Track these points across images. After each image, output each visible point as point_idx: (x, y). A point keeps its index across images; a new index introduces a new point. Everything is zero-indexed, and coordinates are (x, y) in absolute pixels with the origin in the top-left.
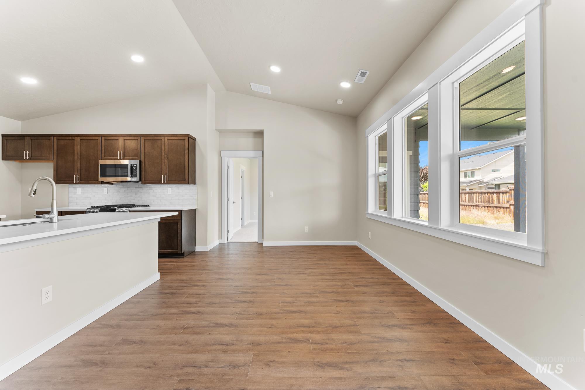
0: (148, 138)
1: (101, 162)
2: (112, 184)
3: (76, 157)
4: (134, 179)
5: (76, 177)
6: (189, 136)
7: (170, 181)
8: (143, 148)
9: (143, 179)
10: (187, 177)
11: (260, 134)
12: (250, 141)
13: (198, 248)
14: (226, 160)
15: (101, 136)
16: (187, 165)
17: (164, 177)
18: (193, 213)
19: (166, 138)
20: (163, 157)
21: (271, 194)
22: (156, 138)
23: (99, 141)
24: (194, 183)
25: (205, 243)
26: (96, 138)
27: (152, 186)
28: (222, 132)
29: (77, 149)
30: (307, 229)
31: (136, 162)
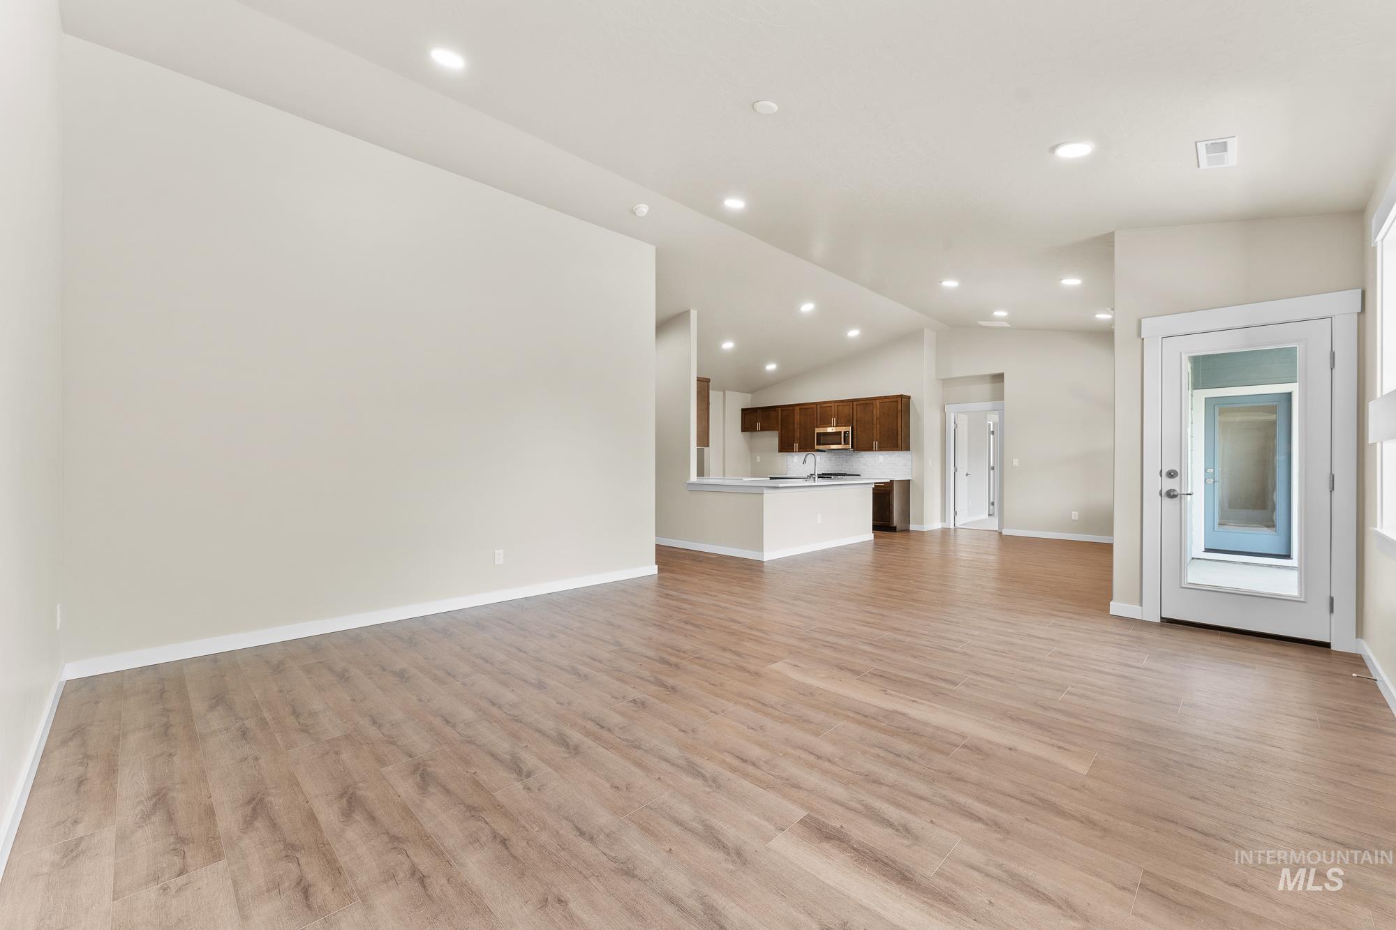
0: (860, 402)
1: (818, 430)
2: (824, 451)
3: (796, 426)
4: (847, 447)
5: (796, 446)
6: (901, 396)
7: (882, 448)
8: (855, 414)
9: (855, 447)
10: (899, 443)
11: (999, 378)
12: (987, 388)
13: (913, 527)
14: (951, 418)
15: (816, 404)
16: (900, 429)
17: (876, 444)
18: (906, 484)
19: (878, 402)
20: (875, 423)
21: (1016, 462)
22: (868, 402)
23: (815, 409)
24: (909, 450)
25: (922, 523)
26: (812, 406)
27: (863, 453)
28: (946, 382)
29: (797, 417)
30: (1075, 515)
31: (849, 429)
